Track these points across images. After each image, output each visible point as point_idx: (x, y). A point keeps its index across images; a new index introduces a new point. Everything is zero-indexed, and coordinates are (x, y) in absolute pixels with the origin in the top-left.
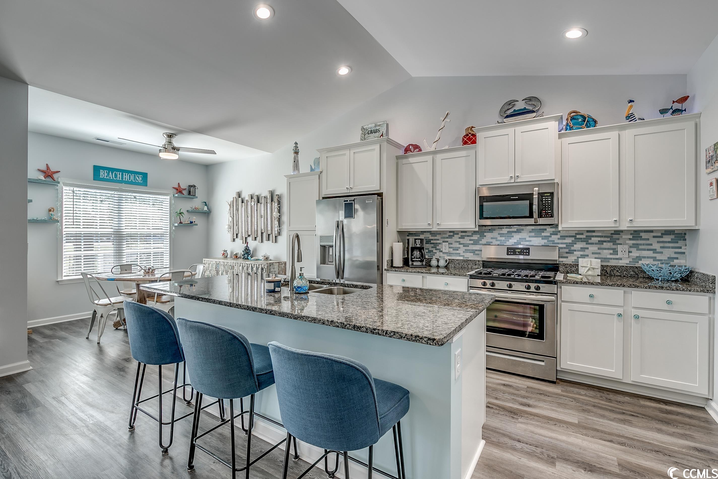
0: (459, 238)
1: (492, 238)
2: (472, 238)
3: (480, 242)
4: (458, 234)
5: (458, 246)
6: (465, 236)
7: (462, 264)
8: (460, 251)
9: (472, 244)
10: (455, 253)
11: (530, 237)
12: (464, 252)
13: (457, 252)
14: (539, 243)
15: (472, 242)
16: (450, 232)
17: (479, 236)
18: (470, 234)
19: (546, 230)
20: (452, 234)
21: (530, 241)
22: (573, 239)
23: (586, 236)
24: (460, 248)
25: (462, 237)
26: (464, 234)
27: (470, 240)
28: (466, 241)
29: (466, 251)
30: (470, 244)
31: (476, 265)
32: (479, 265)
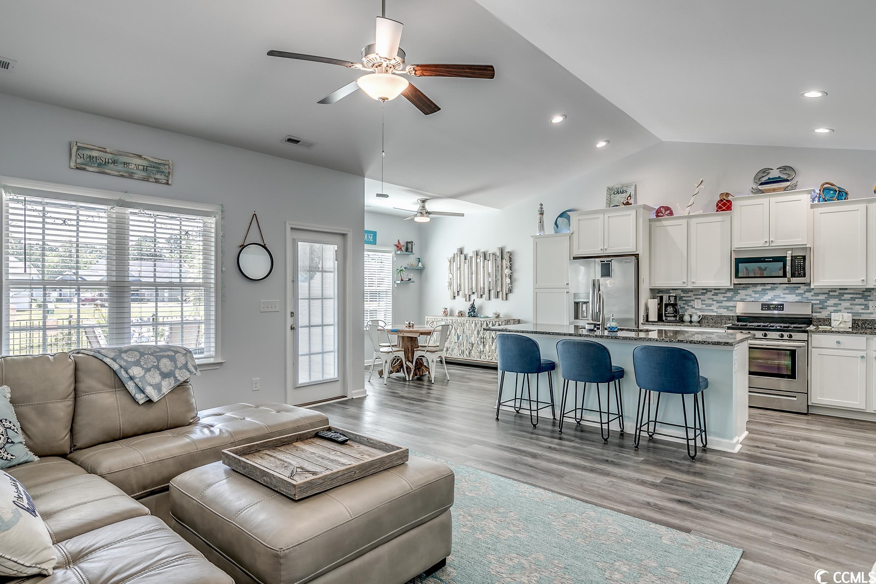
0: (713, 295)
1: (746, 295)
2: (726, 295)
3: (734, 299)
4: (711, 291)
5: (711, 302)
6: (719, 293)
7: (716, 319)
8: (714, 308)
9: (726, 301)
10: (708, 310)
11: (784, 294)
12: (717, 308)
13: (711, 308)
14: (793, 300)
15: (726, 299)
16: (703, 289)
17: (733, 293)
18: (724, 292)
19: (800, 287)
20: (705, 291)
21: (785, 298)
22: (827, 296)
23: (839, 293)
24: (713, 304)
25: (716, 294)
26: (717, 291)
27: (724, 297)
28: (720, 297)
29: (720, 307)
30: (723, 301)
31: (729, 320)
32: (733, 320)
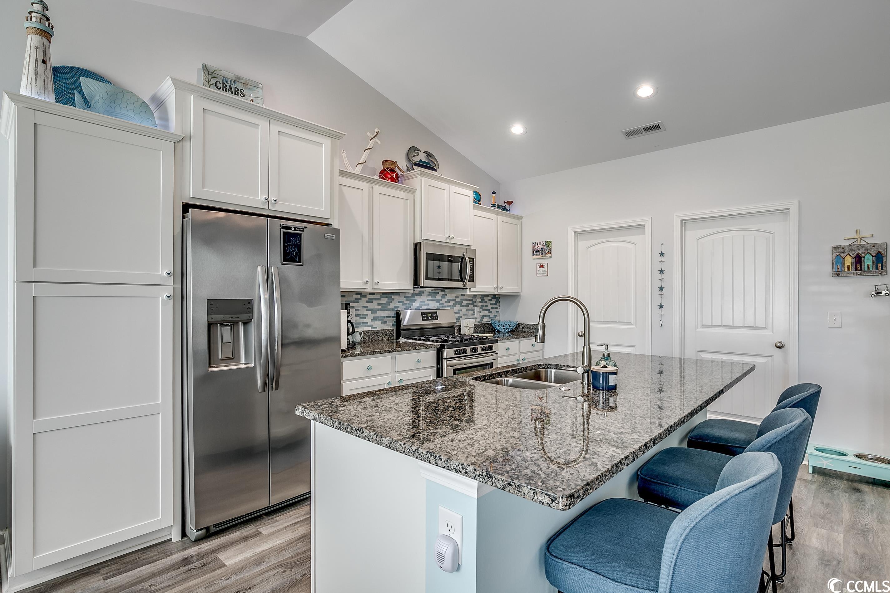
0: (367, 302)
1: (399, 302)
2: (381, 302)
3: (389, 307)
4: (365, 296)
5: (366, 312)
6: (374, 299)
7: (373, 336)
8: (368, 320)
9: (381, 310)
10: (363, 323)
11: (428, 300)
12: (372, 320)
13: (365, 321)
14: (434, 307)
15: (380, 307)
16: (357, 293)
17: (386, 299)
18: (378, 297)
19: (438, 293)
20: (358, 296)
21: (428, 305)
22: (454, 302)
23: (461, 299)
24: (367, 315)
25: (370, 301)
26: (372, 296)
27: (379, 304)
28: (374, 305)
29: (375, 319)
30: (378, 310)
31: (386, 335)
32: (390, 335)
